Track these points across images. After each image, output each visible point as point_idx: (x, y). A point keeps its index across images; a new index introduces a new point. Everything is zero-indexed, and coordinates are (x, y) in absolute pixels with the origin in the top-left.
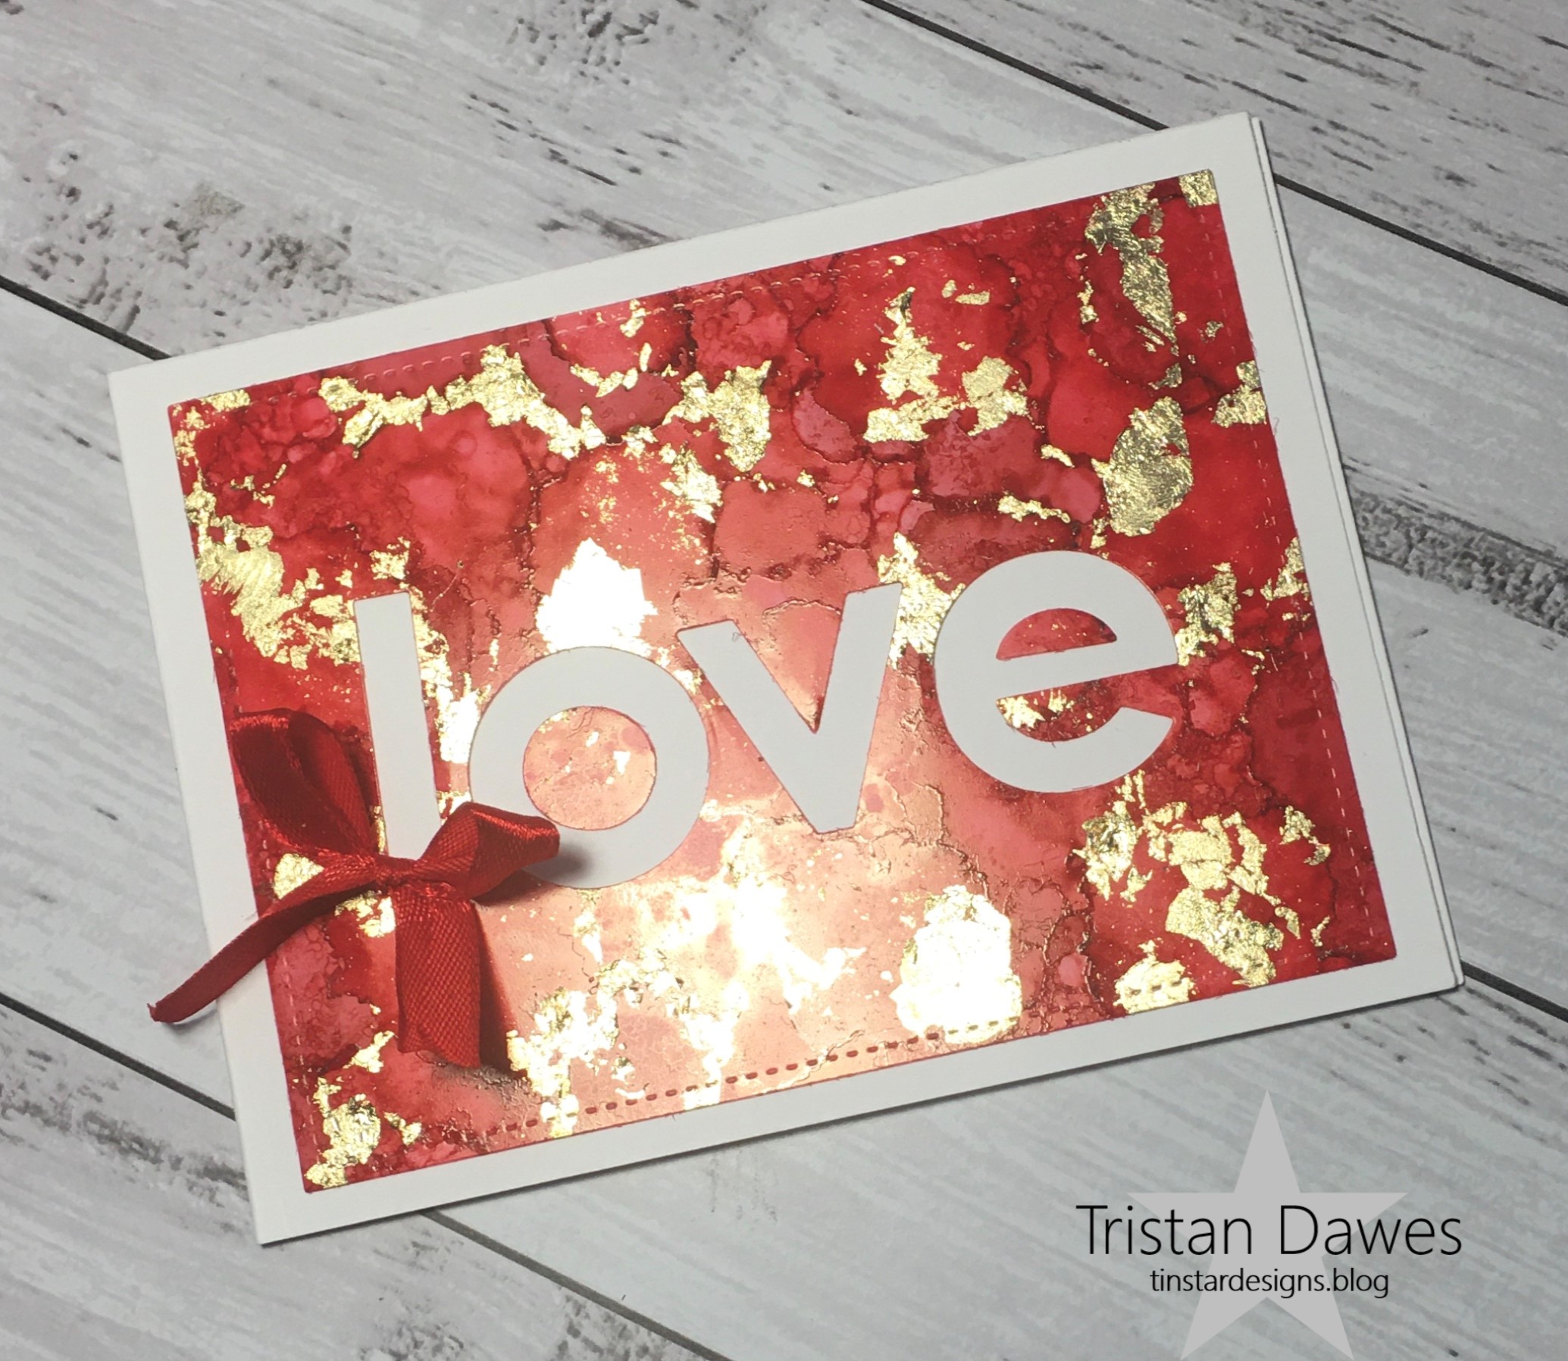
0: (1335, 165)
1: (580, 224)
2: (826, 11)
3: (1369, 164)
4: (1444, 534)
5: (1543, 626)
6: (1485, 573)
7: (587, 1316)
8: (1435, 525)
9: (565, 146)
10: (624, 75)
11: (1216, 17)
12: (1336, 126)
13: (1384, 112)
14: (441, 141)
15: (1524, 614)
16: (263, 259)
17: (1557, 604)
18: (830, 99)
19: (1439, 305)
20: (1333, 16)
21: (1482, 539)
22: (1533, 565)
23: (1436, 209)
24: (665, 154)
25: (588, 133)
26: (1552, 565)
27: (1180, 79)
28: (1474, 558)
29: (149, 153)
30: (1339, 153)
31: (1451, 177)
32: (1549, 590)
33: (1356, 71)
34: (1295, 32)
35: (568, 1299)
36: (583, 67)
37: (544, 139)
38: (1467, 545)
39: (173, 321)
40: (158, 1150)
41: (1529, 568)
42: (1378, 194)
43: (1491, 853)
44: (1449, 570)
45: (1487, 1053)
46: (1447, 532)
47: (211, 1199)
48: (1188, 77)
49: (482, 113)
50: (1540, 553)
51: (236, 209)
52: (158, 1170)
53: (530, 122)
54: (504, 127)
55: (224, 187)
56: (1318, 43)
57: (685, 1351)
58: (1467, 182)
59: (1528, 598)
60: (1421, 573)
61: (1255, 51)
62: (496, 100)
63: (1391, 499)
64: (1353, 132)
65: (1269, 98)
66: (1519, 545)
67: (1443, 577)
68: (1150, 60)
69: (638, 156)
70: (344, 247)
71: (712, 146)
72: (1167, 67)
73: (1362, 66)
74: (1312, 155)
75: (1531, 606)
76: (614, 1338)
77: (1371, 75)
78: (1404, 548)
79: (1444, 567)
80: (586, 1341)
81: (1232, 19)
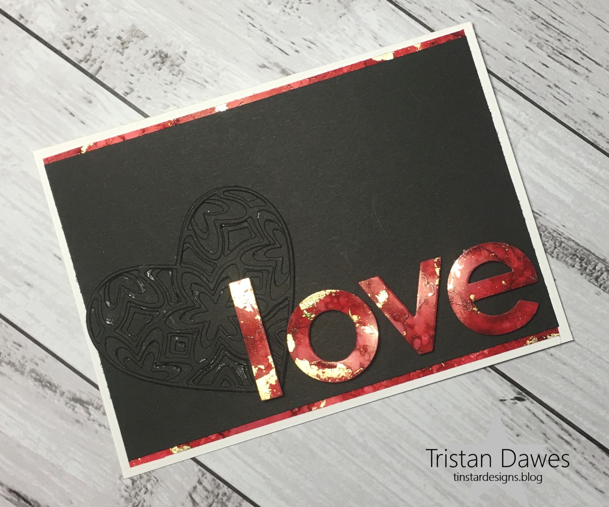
0: (554, 101)
1: (273, 68)
2: (378, 6)
3: (566, 103)
4: (568, 246)
5: (597, 286)
6: (580, 263)
7: (206, 478)
8: (565, 242)
9: (272, 37)
10: (300, 15)
11: (521, 37)
12: (556, 86)
13: (575, 85)
14: (226, 26)
15: (592, 281)
16: (152, 57)
17: (604, 279)
18: (374, 39)
19: (582, 160)
20: (563, 45)
21: (582, 250)
22: (598, 263)
23: (587, 124)
24: (309, 47)
25: (282, 33)
26: (605, 265)
27: (504, 57)
28: (577, 257)
29: (116, 9)
30: (556, 97)
31: (594, 114)
32: (602, 274)
33: (567, 67)
34: (548, 48)
35: (200, 470)
36: (285, 9)
37: (265, 33)
38: (575, 251)
39: (114, 75)
40: (56, 387)
41: (596, 264)
42: (567, 115)
43: (564, 366)
44: (567, 259)
45: (549, 439)
46: (569, 245)
47: (73, 410)
48: (506, 57)
49: (244, 19)
50: (601, 259)
51: (145, 36)
52: (55, 395)
53: (261, 25)
54: (251, 26)
55: (141, 28)
56: (555, 54)
57: (240, 497)
58: (600, 117)
59: (594, 275)
60: (557, 258)
61: (532, 52)
62: (249, 14)
63: (552, 229)
64: (562, 90)
65: (534, 71)
66: (594, 254)
67: (565, 261)
68: (494, 48)
69: (300, 47)
70: (183, 59)
71: (327, 48)
72: (499, 52)
73: (570, 66)
74: (546, 96)
75: (595, 278)
76: (214, 488)
77: (572, 70)
78: (553, 248)
79: (566, 258)
80: (204, 487)
81: (526, 39)
